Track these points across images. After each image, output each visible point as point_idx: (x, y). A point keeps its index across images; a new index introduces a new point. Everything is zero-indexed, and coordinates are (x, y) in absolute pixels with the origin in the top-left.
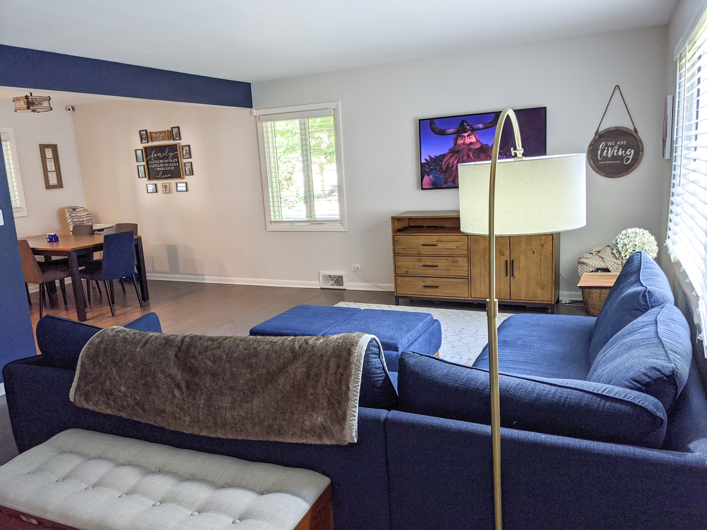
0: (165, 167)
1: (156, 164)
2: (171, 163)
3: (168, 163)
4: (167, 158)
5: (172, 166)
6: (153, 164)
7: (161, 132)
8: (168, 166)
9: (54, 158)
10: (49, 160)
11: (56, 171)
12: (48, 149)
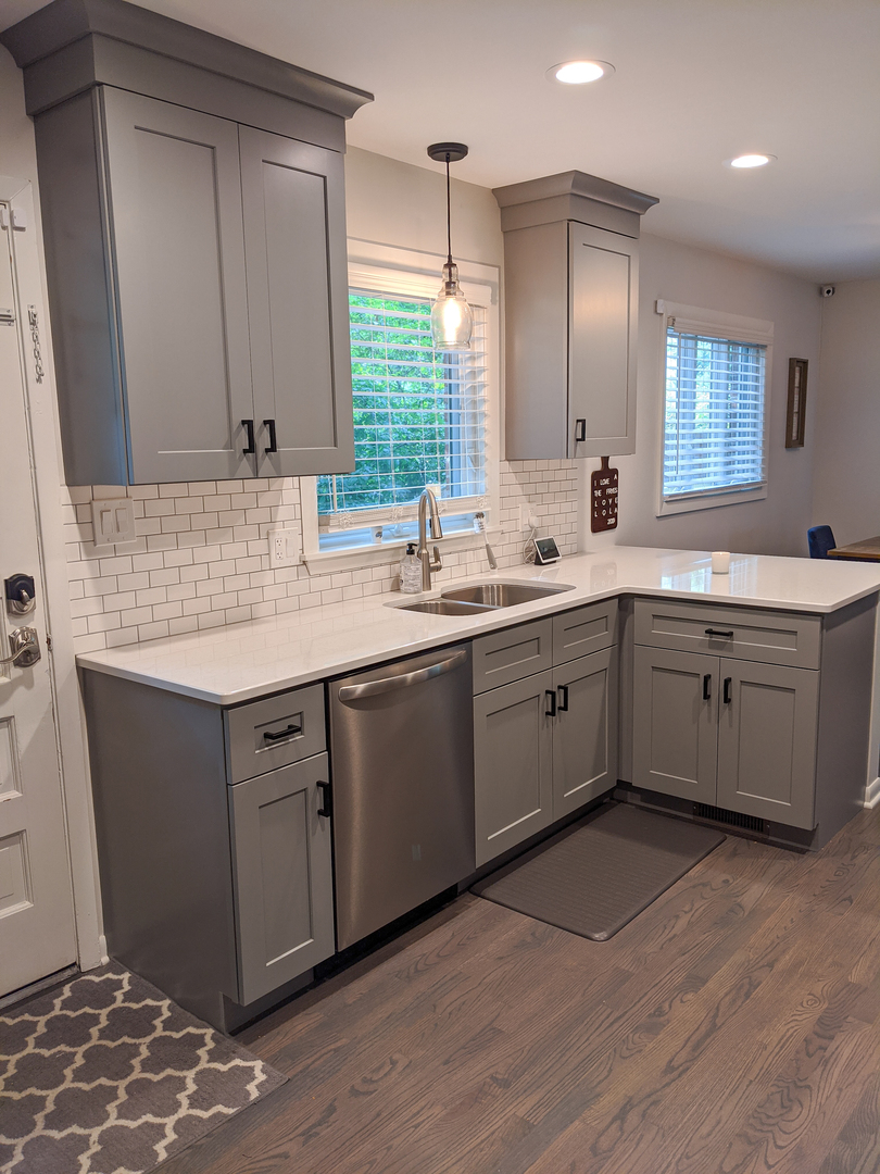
9: (799, 387)
10: (796, 390)
11: (798, 413)
12: (797, 369)
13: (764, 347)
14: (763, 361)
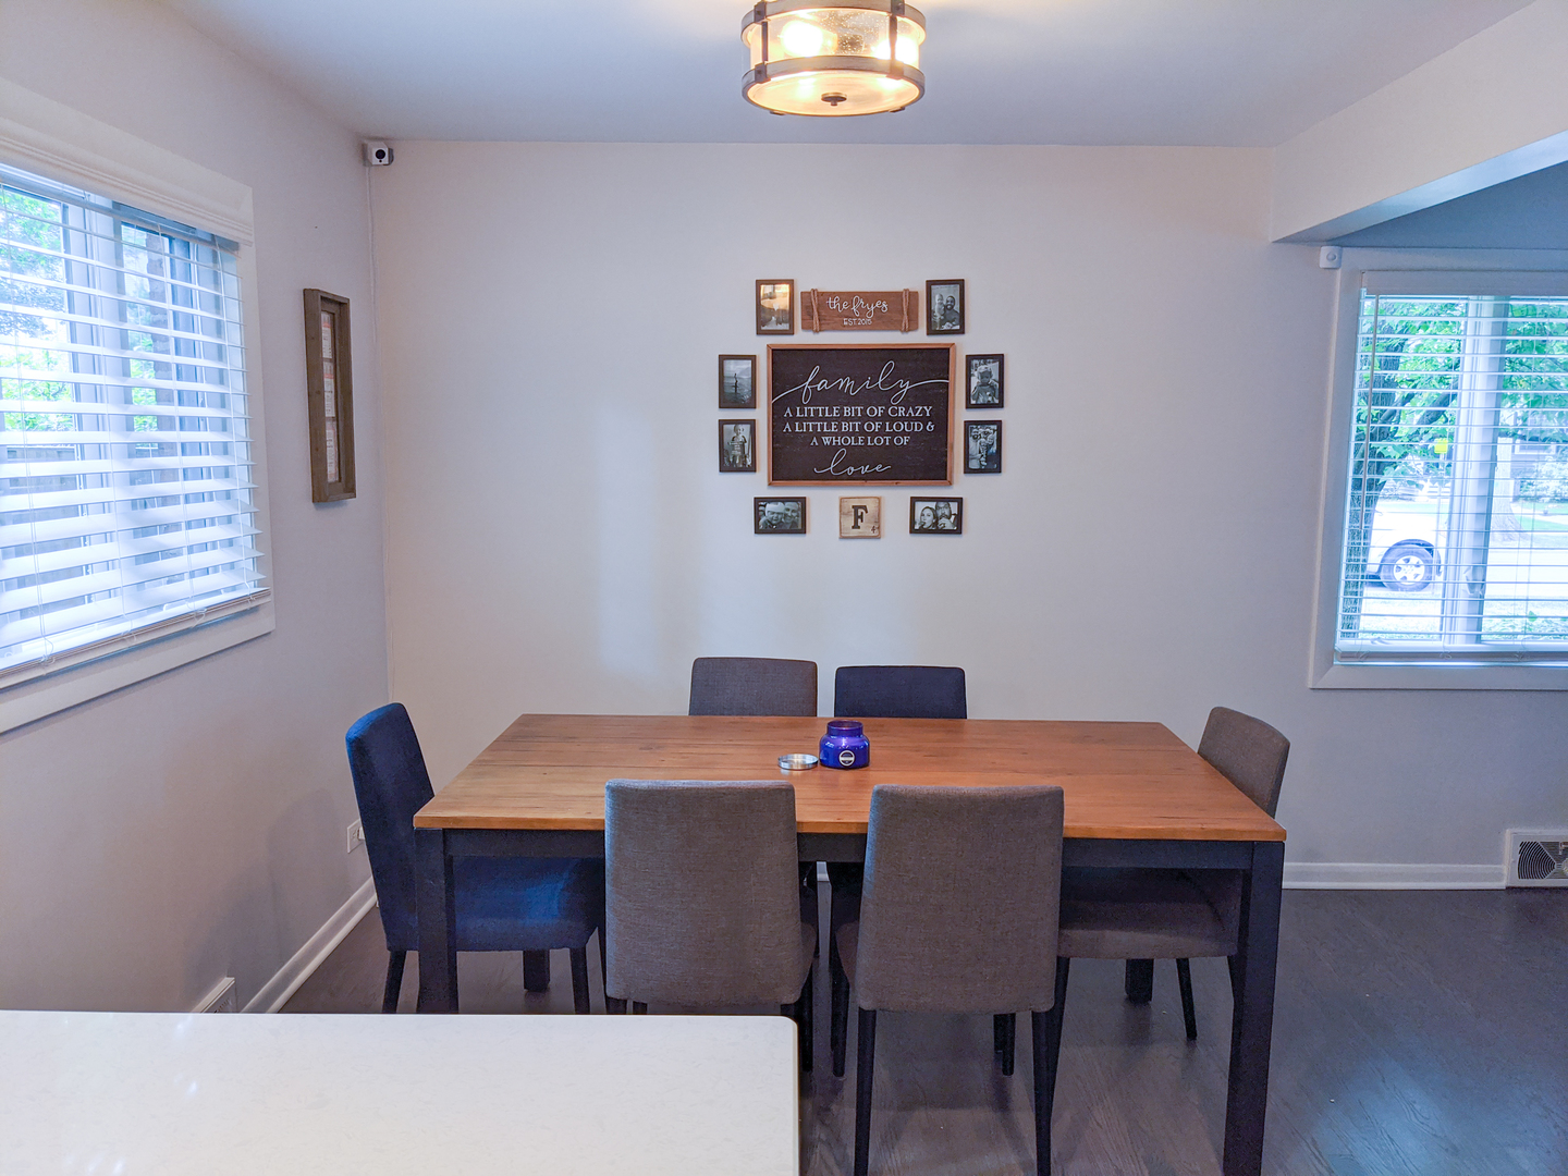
0: (862, 432)
1: (823, 419)
2: (898, 419)
3: (885, 417)
4: (884, 398)
5: (904, 433)
6: (801, 420)
7: (871, 297)
8: (882, 432)
9: (334, 361)
10: (327, 367)
11: (337, 419)
12: (325, 317)
13: (231, 246)
14: (231, 285)
